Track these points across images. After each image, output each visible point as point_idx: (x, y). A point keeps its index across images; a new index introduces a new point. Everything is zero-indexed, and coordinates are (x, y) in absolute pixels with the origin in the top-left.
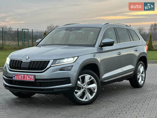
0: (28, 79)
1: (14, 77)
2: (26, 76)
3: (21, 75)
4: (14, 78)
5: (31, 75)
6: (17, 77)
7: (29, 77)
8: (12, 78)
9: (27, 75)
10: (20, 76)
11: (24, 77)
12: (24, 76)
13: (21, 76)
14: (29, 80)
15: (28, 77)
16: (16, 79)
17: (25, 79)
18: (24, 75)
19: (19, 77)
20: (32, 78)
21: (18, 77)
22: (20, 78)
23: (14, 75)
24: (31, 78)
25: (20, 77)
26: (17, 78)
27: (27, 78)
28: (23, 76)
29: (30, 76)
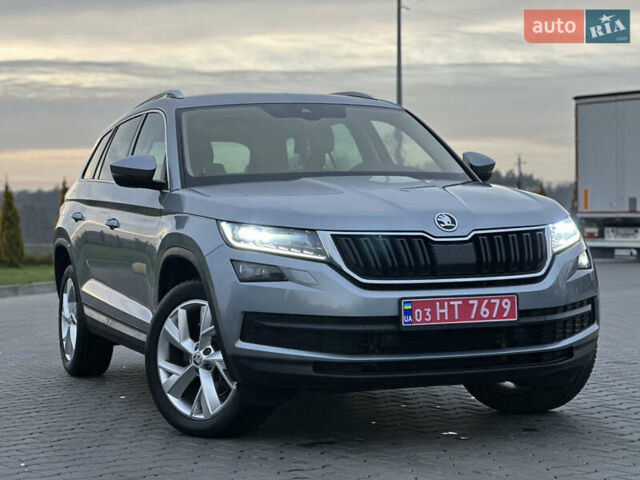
0: (486, 316)
1: (409, 313)
2: (476, 302)
3: (449, 301)
4: (405, 320)
5: (501, 297)
6: (424, 313)
7: (490, 306)
8: (397, 319)
9: (480, 298)
10: (442, 307)
11: (466, 308)
12: (465, 302)
13: (451, 308)
14: (490, 317)
15: (486, 307)
16: (423, 321)
17: (473, 317)
18: (465, 299)
19: (439, 311)
20: (508, 307)
21: (433, 313)
22: (442, 315)
23: (409, 307)
24: (502, 310)
25: (446, 311)
26: (424, 315)
27: (483, 309)
28: (460, 303)
29: (498, 301)
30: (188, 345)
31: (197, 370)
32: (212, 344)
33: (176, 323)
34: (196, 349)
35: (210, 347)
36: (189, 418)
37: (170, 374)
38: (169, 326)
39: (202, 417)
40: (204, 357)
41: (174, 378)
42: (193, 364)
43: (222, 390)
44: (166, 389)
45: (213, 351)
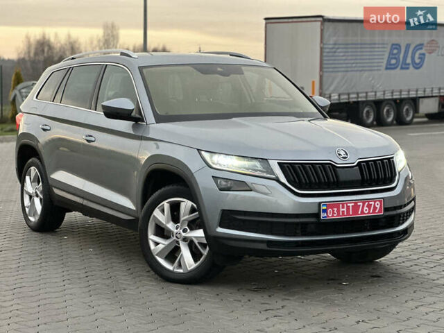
0: (365, 212)
1: (325, 211)
2: (361, 204)
3: (347, 204)
4: (323, 215)
5: (375, 200)
6: (333, 211)
7: (369, 206)
8: (317, 215)
9: (364, 201)
10: (343, 207)
11: (356, 208)
12: (356, 204)
13: (348, 207)
14: (369, 213)
15: (367, 207)
16: (333, 216)
17: (360, 213)
18: (355, 202)
19: (341, 210)
20: (378, 206)
21: (338, 211)
22: (343, 212)
23: (325, 208)
24: (375, 208)
25: (345, 210)
26: (333, 213)
27: (365, 208)
28: (353, 204)
29: (373, 203)
30: (171, 226)
31: (178, 242)
32: (188, 226)
33: (163, 211)
34: (177, 228)
35: (187, 227)
36: (172, 272)
37: (157, 244)
38: (157, 213)
39: (181, 271)
40: (183, 234)
41: (161, 247)
42: (175, 238)
43: (196, 255)
44: (155, 254)
45: (189, 230)
